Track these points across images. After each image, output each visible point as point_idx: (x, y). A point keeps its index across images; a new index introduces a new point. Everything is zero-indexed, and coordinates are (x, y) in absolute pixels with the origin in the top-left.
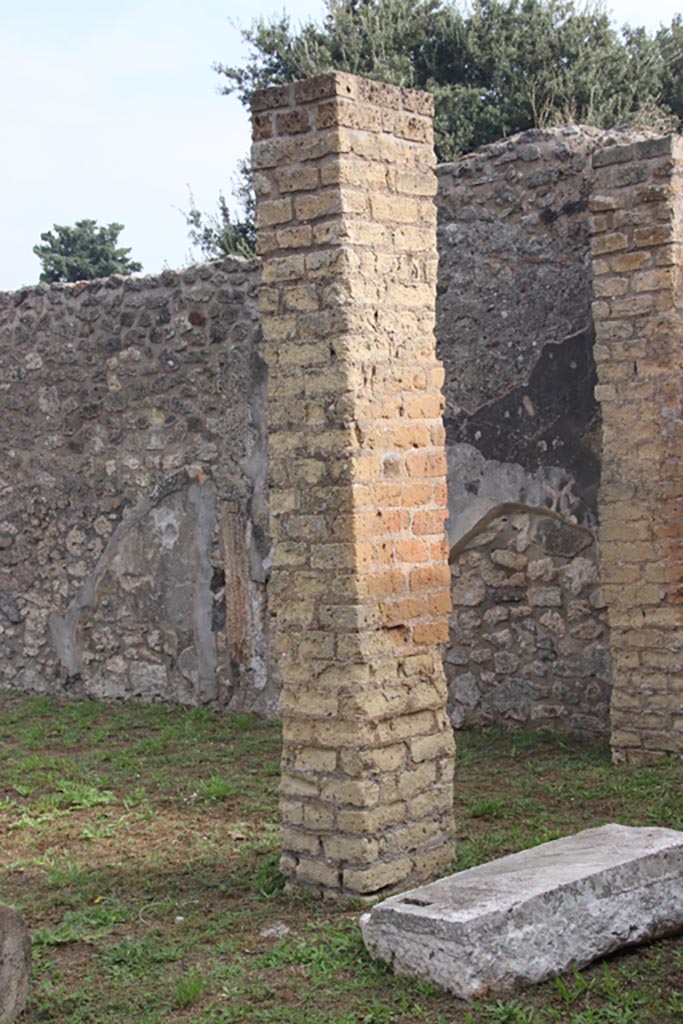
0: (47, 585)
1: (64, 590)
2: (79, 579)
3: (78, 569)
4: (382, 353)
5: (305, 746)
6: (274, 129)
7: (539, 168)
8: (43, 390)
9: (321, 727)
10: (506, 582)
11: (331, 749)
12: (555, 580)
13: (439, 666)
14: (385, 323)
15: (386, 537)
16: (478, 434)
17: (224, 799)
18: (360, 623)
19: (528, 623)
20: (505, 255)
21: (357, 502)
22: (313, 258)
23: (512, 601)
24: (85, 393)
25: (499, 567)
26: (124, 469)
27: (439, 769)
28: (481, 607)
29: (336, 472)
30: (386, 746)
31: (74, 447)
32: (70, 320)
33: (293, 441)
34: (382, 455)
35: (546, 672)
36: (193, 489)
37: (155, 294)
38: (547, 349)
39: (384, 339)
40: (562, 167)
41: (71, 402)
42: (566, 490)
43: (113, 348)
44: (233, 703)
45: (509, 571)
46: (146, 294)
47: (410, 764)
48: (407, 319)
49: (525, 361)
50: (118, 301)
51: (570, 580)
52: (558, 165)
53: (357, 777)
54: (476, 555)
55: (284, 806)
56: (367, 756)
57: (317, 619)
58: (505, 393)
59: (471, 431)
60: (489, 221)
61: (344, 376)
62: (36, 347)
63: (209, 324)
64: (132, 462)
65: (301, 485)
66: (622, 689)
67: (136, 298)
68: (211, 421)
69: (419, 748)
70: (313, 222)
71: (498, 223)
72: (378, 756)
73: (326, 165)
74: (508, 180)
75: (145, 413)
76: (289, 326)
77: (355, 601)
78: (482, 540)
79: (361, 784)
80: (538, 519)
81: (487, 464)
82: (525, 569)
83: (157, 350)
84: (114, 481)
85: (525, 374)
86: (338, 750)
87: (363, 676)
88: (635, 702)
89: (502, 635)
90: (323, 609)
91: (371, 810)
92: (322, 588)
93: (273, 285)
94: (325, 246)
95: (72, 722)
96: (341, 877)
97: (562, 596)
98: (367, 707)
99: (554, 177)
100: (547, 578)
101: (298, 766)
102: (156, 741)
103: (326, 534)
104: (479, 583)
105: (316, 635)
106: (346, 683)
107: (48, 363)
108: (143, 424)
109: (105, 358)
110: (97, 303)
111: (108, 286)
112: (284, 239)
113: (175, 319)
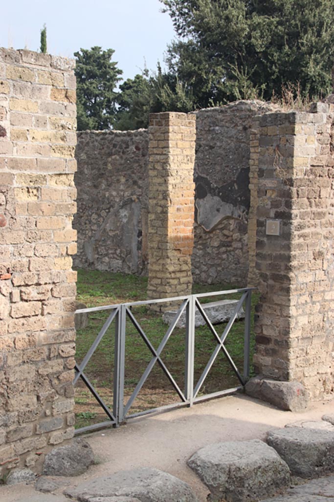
0: (84, 232)
1: (90, 234)
2: (95, 231)
3: (95, 227)
4: (178, 181)
5: (154, 278)
6: (154, 124)
7: (243, 113)
8: (86, 166)
9: (158, 273)
10: (226, 240)
11: (159, 278)
12: (240, 240)
13: (189, 260)
14: (179, 173)
15: (176, 227)
16: (221, 194)
17: (136, 296)
18: (168, 248)
19: (232, 253)
20: (232, 139)
21: (169, 218)
22: (162, 157)
23: (228, 246)
24: (100, 169)
25: (225, 235)
26: (112, 195)
27: (188, 286)
28: (219, 247)
29: (164, 210)
30: (174, 279)
31: (96, 187)
32: (96, 144)
33: (155, 202)
34: (176, 207)
35: (236, 268)
36: (133, 204)
37: (125, 138)
38: (242, 169)
39: (179, 177)
40: (250, 114)
41: (95, 172)
42: (245, 213)
43: (110, 154)
44: (142, 274)
45: (228, 237)
46: (122, 138)
47: (180, 284)
48: (186, 172)
49: (236, 173)
50: (113, 139)
51: (244, 240)
52: (248, 113)
53: (166, 285)
54: (218, 231)
55: (148, 292)
56: (168, 280)
57: (158, 246)
58: (229, 181)
59: (219, 192)
60: (228, 127)
61: (167, 187)
62: (84, 151)
63: (141, 150)
64: (114, 193)
65: (156, 213)
66: (251, 272)
67: (118, 139)
68: (140, 182)
69: (182, 280)
70: (162, 148)
71: (231, 128)
72: (171, 281)
73: (166, 135)
74: (234, 115)
75: (119, 177)
76: (155, 173)
77: (167, 242)
78: (220, 227)
79: (166, 287)
80: (237, 221)
81: (223, 203)
82: (232, 236)
83: (124, 157)
84: (108, 199)
85: (235, 176)
86: (161, 279)
87: (168, 261)
88: (254, 276)
89: (224, 256)
90: (160, 244)
91: (169, 293)
92: (160, 239)
93: (152, 162)
94: (165, 154)
95: (91, 277)
96: (160, 309)
97: (242, 245)
98: (169, 268)
99: (247, 116)
100: (238, 239)
101: (152, 282)
102: (117, 283)
103: (161, 226)
104: (219, 240)
105: (158, 250)
106: (164, 262)
107: (88, 157)
108: (118, 181)
109: (107, 158)
110: (105, 139)
111: (109, 134)
112: (155, 151)
113: (130, 147)
